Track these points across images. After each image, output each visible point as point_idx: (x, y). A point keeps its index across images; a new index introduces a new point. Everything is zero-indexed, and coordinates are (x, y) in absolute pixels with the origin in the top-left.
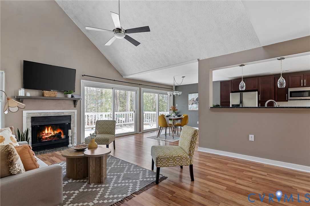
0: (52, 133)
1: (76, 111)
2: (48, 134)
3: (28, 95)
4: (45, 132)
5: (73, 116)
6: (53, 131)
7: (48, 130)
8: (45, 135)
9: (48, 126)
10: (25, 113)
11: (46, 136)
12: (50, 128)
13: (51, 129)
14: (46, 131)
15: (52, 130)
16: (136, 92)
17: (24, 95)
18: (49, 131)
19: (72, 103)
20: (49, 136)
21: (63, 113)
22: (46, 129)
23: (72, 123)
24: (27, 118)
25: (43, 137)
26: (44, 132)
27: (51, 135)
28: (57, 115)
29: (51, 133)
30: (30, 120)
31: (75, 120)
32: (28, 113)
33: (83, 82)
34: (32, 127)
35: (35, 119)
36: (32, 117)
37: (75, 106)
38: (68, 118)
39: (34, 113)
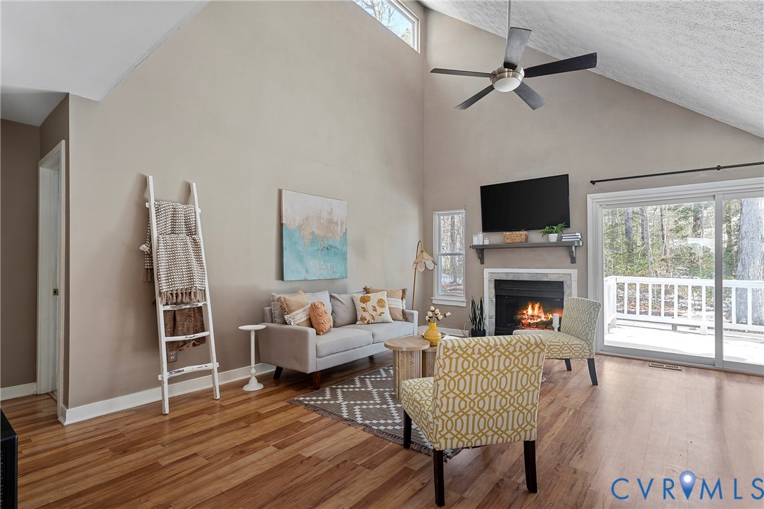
1: (574, 272)
2: (533, 316)
3: (487, 242)
4: (527, 312)
5: (568, 283)
6: (545, 313)
7: (533, 309)
8: (526, 317)
9: (534, 300)
10: (487, 271)
11: (529, 321)
12: (537, 306)
13: (539, 308)
14: (530, 311)
15: (541, 310)
17: (481, 244)
18: (536, 312)
19: (563, 253)
20: (535, 321)
21: (547, 275)
22: (530, 306)
24: (490, 281)
25: (523, 321)
26: (525, 312)
27: (539, 320)
28: (534, 279)
29: (539, 317)
30: (493, 285)
31: (572, 294)
32: (491, 273)
33: (594, 201)
34: (497, 296)
35: (499, 284)
36: (495, 280)
37: (573, 260)
38: (558, 286)
39: (498, 273)
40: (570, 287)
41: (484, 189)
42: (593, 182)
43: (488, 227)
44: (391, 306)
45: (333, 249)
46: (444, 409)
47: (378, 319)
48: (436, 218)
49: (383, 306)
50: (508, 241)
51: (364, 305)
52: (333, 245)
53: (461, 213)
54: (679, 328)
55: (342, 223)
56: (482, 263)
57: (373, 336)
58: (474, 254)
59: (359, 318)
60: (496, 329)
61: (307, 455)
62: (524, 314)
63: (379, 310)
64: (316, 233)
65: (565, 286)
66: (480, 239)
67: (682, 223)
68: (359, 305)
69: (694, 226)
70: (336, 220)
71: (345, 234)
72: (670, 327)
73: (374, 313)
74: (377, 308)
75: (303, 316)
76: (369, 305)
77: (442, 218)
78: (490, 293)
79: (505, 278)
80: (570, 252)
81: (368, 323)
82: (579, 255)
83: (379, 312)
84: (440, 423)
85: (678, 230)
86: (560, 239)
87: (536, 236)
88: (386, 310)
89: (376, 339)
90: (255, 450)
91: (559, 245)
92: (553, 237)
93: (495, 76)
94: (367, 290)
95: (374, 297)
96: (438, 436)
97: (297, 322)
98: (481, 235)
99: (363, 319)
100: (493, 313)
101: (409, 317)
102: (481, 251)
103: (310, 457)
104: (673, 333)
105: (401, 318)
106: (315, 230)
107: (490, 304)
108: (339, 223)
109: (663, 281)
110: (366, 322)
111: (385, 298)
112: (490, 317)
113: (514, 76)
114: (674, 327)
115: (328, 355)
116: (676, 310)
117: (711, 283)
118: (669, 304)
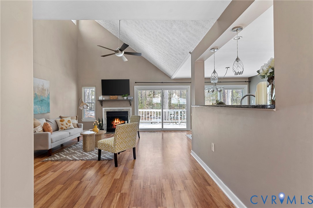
0: (120, 122)
1: (131, 108)
2: (116, 123)
3: (104, 99)
5: (129, 111)
8: (115, 123)
9: (117, 118)
10: (104, 109)
11: (116, 124)
12: (118, 119)
13: (118, 120)
14: (116, 121)
16: (187, 90)
17: (102, 99)
18: (118, 121)
19: (128, 103)
21: (123, 109)
22: (116, 120)
23: (129, 116)
24: (105, 112)
25: (114, 125)
28: (119, 111)
29: (118, 123)
30: (106, 113)
31: (130, 114)
32: (105, 109)
33: (136, 87)
34: (107, 117)
35: (108, 113)
36: (107, 112)
37: (131, 105)
38: (126, 113)
39: (108, 109)
40: (130, 113)
41: (103, 81)
42: (136, 83)
43: (104, 94)
44: (73, 123)
45: (44, 101)
46: (117, 143)
47: (69, 128)
48: (83, 89)
49: (70, 123)
50: (111, 99)
51: (62, 123)
52: (44, 99)
53: (93, 88)
54: (153, 123)
55: (48, 90)
56: (102, 106)
57: (70, 133)
58: (99, 103)
59: (60, 128)
60: (107, 128)
61: (68, 170)
62: (114, 122)
63: (69, 124)
64: (37, 94)
65: (128, 112)
66: (101, 98)
67: (151, 93)
68: (60, 123)
69: (153, 94)
70: (45, 89)
71: (49, 94)
72: (151, 123)
73: (67, 126)
74: (68, 123)
75: (41, 128)
76: (64, 123)
77: (85, 89)
78: (105, 116)
79: (110, 111)
80: (130, 102)
81: (64, 130)
82: (132, 103)
83: (69, 125)
84: (116, 146)
85: (150, 95)
86: (127, 98)
87: (120, 98)
88: (71, 124)
89: (71, 135)
90: (45, 175)
91: (127, 100)
92: (125, 98)
93: (117, 52)
94: (61, 117)
95: (66, 120)
96: (116, 149)
97: (39, 131)
98: (102, 96)
99: (62, 128)
100: (106, 123)
101: (80, 126)
102: (101, 102)
103: (69, 170)
104: (152, 124)
105: (77, 127)
106: (37, 93)
107: (105, 120)
108: (47, 90)
109: (147, 110)
110: (63, 129)
111: (70, 120)
112: (105, 124)
113: (121, 53)
114: (152, 123)
115: (55, 142)
116: (150, 119)
117: (161, 110)
118: (148, 117)
